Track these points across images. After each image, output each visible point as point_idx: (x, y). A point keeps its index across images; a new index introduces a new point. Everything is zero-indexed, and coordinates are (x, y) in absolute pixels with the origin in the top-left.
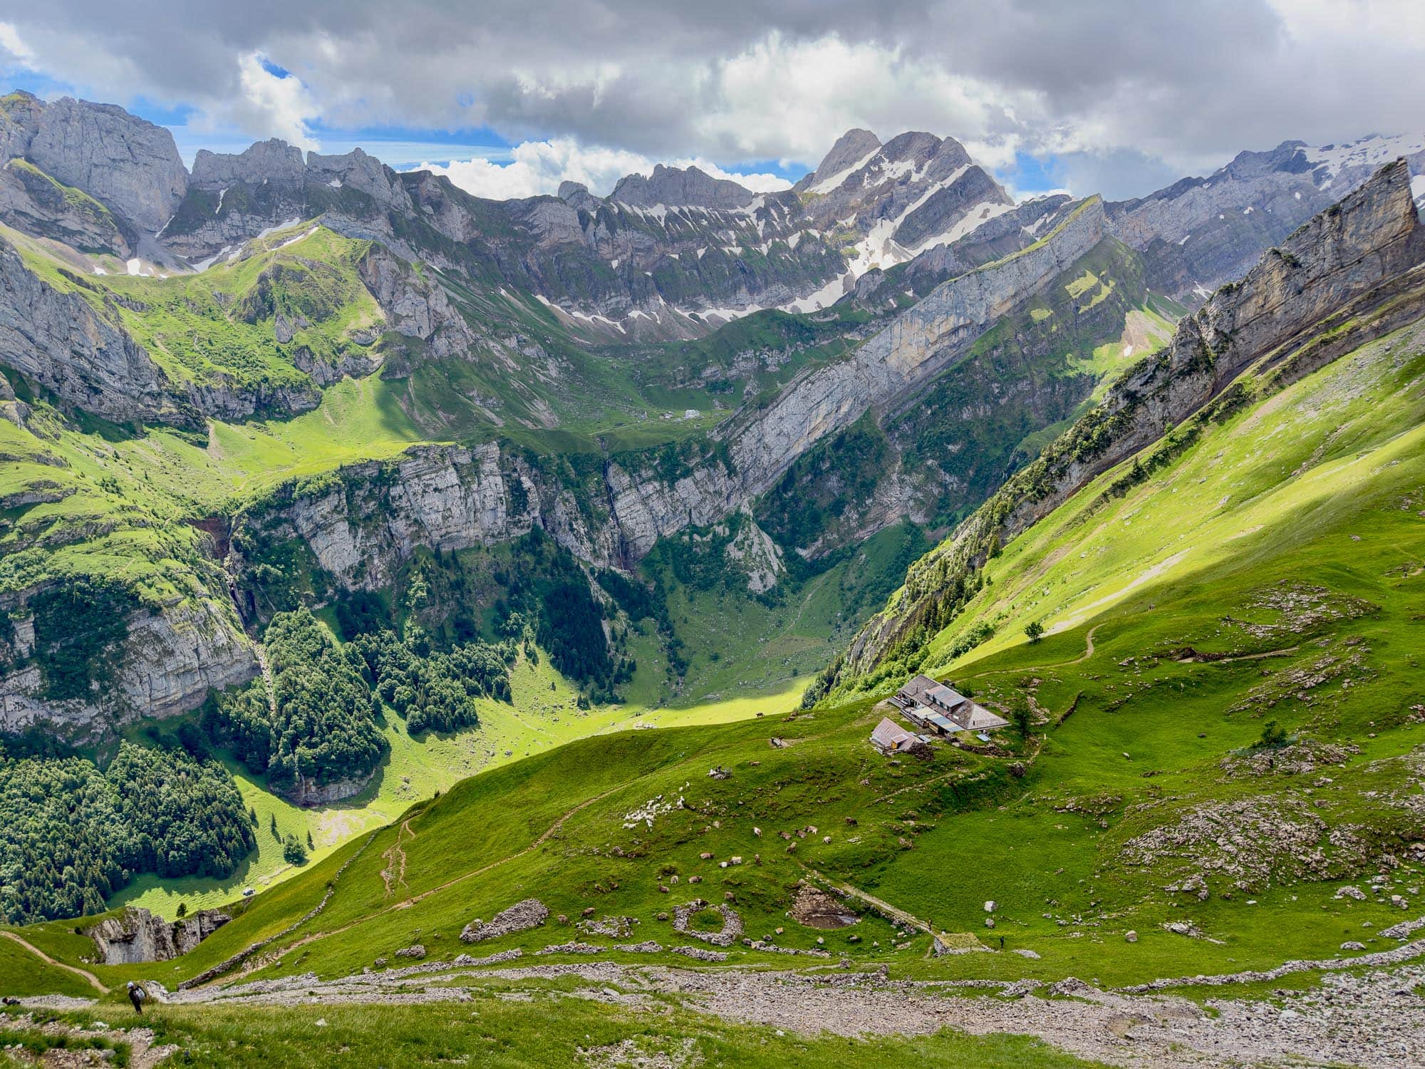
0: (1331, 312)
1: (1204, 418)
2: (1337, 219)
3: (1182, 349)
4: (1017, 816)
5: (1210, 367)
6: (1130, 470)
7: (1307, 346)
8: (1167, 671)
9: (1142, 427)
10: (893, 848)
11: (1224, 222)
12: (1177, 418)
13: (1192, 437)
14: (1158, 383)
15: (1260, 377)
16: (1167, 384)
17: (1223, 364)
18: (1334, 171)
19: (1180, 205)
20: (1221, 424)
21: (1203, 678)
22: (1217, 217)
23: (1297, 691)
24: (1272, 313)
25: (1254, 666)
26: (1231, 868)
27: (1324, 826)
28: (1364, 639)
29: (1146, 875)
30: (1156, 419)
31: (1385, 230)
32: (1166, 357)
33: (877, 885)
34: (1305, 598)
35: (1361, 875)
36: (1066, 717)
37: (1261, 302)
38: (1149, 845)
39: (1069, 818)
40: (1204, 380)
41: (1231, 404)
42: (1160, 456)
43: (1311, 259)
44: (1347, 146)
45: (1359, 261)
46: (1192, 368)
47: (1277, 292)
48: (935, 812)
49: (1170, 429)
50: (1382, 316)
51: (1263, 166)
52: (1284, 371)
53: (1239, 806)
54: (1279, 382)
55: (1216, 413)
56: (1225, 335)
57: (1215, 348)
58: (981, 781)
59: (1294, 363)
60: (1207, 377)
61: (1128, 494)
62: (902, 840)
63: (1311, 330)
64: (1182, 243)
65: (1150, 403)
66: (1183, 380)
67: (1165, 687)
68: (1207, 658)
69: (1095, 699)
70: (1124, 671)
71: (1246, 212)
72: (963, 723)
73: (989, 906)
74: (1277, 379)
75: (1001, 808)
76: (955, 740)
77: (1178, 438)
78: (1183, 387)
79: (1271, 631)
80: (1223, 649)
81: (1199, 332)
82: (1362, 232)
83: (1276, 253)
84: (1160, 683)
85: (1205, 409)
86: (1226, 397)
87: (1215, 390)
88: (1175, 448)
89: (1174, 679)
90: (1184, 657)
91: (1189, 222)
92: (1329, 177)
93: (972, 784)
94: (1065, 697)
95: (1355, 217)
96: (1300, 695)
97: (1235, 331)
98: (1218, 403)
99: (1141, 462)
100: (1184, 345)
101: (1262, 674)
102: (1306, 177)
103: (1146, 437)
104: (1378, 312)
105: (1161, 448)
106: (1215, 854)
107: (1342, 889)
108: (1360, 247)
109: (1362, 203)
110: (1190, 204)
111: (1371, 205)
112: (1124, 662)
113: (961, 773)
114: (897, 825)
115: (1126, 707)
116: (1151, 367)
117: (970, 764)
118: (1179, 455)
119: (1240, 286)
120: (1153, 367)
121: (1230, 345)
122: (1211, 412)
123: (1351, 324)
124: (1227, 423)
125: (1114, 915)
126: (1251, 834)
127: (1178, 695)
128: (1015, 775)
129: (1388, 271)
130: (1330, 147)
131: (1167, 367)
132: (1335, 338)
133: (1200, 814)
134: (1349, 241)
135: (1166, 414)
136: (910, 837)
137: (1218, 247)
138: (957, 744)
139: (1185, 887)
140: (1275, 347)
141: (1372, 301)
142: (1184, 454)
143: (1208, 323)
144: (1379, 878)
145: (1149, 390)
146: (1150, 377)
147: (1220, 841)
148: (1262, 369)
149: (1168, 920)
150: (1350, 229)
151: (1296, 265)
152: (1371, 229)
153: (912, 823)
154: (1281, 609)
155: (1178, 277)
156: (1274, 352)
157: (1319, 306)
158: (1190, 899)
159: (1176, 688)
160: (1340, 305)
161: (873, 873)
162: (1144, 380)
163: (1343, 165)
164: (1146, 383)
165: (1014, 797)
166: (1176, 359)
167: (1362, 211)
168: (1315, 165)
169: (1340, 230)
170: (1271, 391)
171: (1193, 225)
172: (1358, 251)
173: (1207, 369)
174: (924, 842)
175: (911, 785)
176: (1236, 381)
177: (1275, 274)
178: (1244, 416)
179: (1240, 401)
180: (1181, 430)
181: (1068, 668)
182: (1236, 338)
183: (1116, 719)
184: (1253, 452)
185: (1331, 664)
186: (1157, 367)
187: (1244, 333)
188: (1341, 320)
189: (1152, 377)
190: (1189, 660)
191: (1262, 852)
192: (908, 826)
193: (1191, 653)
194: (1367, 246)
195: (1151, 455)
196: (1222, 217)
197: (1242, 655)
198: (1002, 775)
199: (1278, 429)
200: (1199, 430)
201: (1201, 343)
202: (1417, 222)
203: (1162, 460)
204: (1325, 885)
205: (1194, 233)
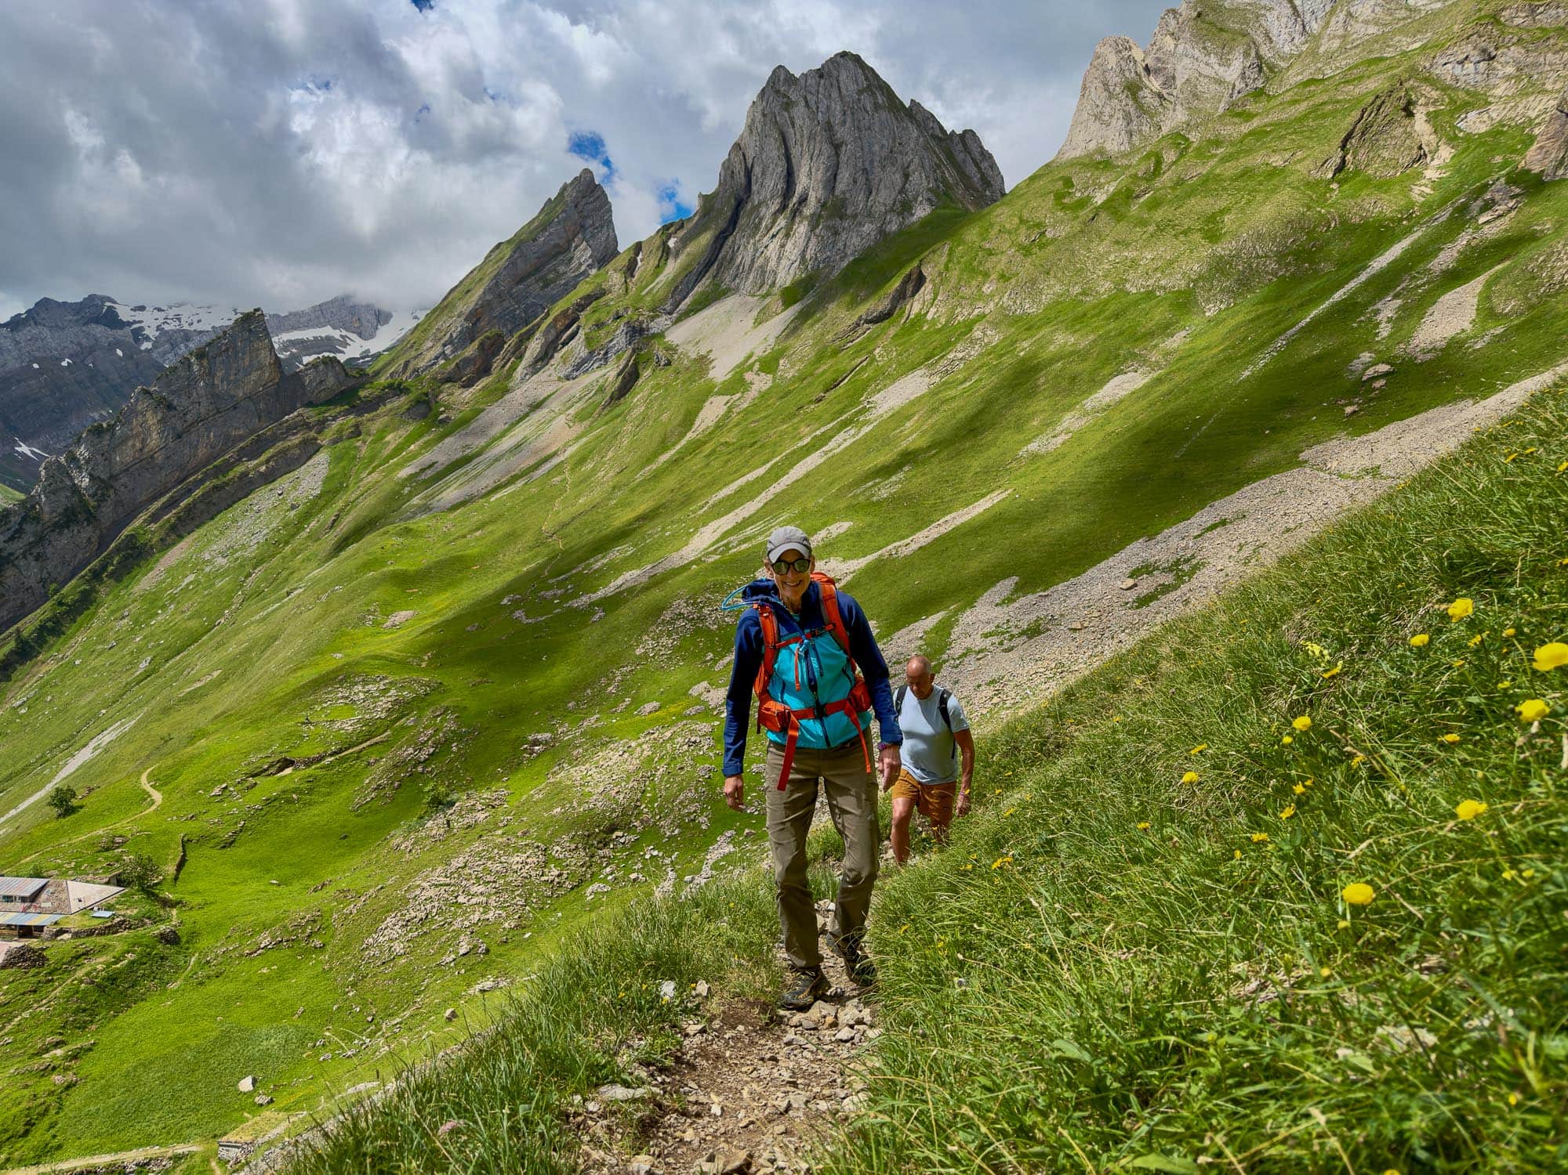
0: (215, 459)
1: (96, 575)
2: (205, 362)
3: (52, 497)
4: (201, 983)
5: (91, 518)
6: (12, 645)
7: (198, 492)
8: (268, 787)
9: (16, 592)
10: (51, 1093)
11: (39, 372)
12: (61, 579)
13: (85, 602)
14: (28, 538)
15: (153, 527)
16: (40, 539)
17: (107, 512)
18: (152, 333)
20: (119, 580)
21: (312, 780)
22: (30, 366)
23: (415, 766)
24: (152, 457)
25: (358, 758)
26: (490, 915)
27: (543, 847)
28: (447, 709)
29: (410, 963)
30: (32, 582)
31: (254, 376)
32: (33, 507)
33: (59, 1147)
34: (372, 687)
35: (593, 874)
36: (181, 866)
37: (138, 445)
38: (391, 935)
39: (273, 955)
40: (85, 533)
41: (126, 558)
42: (49, 624)
43: (185, 402)
44: (159, 310)
45: (235, 408)
46: (69, 518)
47: (154, 435)
48: (83, 1027)
49: (56, 591)
50: (268, 461)
52: (179, 518)
53: (457, 863)
54: (177, 531)
55: (111, 568)
56: (102, 481)
57: (93, 496)
58: (133, 962)
59: (189, 509)
60: (89, 529)
61: (14, 677)
62: (57, 1078)
63: (199, 476)
65: (22, 563)
66: (60, 533)
67: (276, 803)
68: (308, 763)
69: (204, 839)
70: (222, 801)
71: (64, 364)
72: (61, 906)
73: (246, 1085)
74: (173, 528)
75: (173, 986)
76: (61, 932)
77: (69, 600)
78: (62, 541)
79: (359, 721)
80: (321, 750)
81: (72, 479)
83: (147, 392)
84: (269, 801)
85: (95, 563)
86: (118, 550)
87: (103, 544)
88: (67, 612)
89: (284, 792)
90: (281, 769)
92: (147, 339)
93: (120, 972)
94: (167, 846)
96: (420, 769)
97: (114, 477)
98: (110, 557)
99: (25, 634)
100: (54, 492)
101: (369, 764)
102: (124, 334)
103: (23, 604)
104: (263, 458)
105: (48, 615)
106: (465, 912)
107: (590, 890)
108: (232, 393)
109: (227, 350)
111: (236, 352)
112: (217, 791)
113: (99, 963)
114: (37, 1064)
115: (243, 836)
116: (15, 520)
117: (104, 948)
118: (74, 621)
119: (111, 427)
120: (18, 519)
121: (111, 492)
122: (104, 568)
123: (240, 469)
124: (126, 580)
125: (407, 1013)
126: (490, 878)
127: (292, 807)
128: (168, 942)
130: (142, 308)
131: (37, 519)
132: (227, 484)
133: (425, 884)
134: (221, 386)
135: (45, 575)
136: (66, 1069)
137: (37, 400)
138: (66, 936)
139: (462, 951)
140: (162, 495)
141: (255, 448)
142: (79, 619)
143: (79, 468)
144: (608, 869)
145: (17, 546)
146: (16, 531)
147: (461, 899)
148: (154, 518)
149: (469, 986)
151: (170, 407)
153: (59, 1052)
154: (354, 702)
156: (164, 499)
157: (202, 452)
158: (473, 960)
159: (290, 801)
160: (224, 451)
161: (37, 1137)
162: (8, 534)
163: (158, 328)
164: (12, 539)
165: (178, 968)
166: (46, 509)
168: (129, 324)
170: (169, 540)
172: (232, 397)
173: (87, 520)
174: (90, 1067)
175: (29, 1007)
176: (126, 532)
177: (149, 415)
178: (144, 570)
179: (136, 556)
180: (71, 590)
181: (146, 817)
182: (116, 485)
183: (238, 851)
184: (164, 607)
185: (432, 736)
186: (24, 519)
187: (124, 479)
188: (228, 466)
189: (20, 531)
190: (288, 771)
191: (510, 889)
192: (55, 1058)
193: (287, 763)
194: (239, 393)
195: (37, 623)
196: (36, 366)
197: (341, 751)
198: (153, 948)
199: (187, 581)
200: (93, 590)
201: (75, 489)
202: (282, 372)
203: (52, 630)
204: (573, 893)
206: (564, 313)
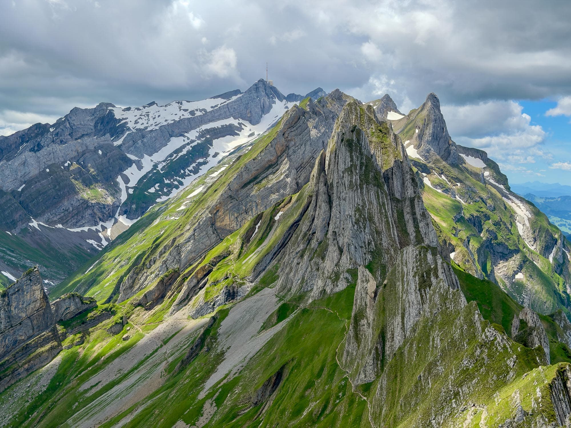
2: (6, 299)
11: (49, 174)
18: (132, 125)
19: (16, 164)
22: (44, 171)
31: (32, 306)
45: (20, 324)
50: (29, 361)
51: (89, 118)
64: (20, 190)
71: (66, 165)
82: (20, 306)
91: (24, 175)
92: (129, 129)
95: (16, 298)
108: (20, 315)
109: (18, 290)
110: (24, 164)
111: (23, 291)
129: (35, 330)
130: (128, 109)
134: (14, 311)
137: (46, 192)
141: (24, 351)
150: (14, 304)
152: (24, 306)
155: (16, 216)
163: (136, 122)
167: (19, 295)
168: (120, 120)
169: (9, 304)
171: (27, 178)
172: (20, 317)
194: (24, 315)
196: (48, 170)
205: (29, 183)
206: (203, 269)
